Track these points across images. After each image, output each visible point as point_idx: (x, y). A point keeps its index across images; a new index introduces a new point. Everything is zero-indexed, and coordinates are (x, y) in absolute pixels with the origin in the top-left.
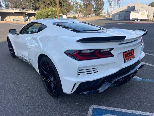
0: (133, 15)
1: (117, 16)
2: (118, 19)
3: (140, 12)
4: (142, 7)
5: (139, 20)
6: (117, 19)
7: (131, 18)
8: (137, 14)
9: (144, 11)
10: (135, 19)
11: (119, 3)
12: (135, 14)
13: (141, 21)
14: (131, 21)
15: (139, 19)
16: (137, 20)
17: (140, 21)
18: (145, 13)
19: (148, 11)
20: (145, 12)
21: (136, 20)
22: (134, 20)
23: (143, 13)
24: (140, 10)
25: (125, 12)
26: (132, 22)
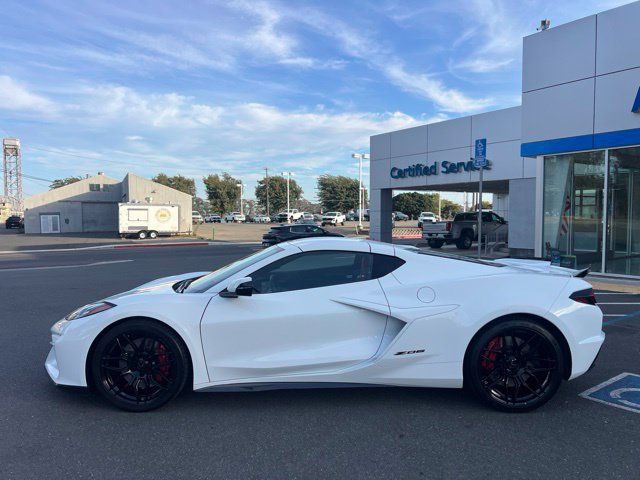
0: (129, 219)
1: (50, 217)
2: (55, 228)
3: (153, 210)
4: (154, 192)
5: (153, 235)
6: (51, 230)
7: (123, 227)
8: (142, 215)
9: (164, 205)
10: (138, 231)
11: (14, 165)
12: (134, 215)
13: (160, 239)
14: (124, 240)
15: (152, 231)
16: (148, 234)
17: (158, 239)
18: (169, 212)
19: (179, 207)
20: (169, 208)
21: (142, 235)
22: (135, 236)
23: (164, 212)
24: (148, 199)
25: (83, 203)
26: (129, 240)
